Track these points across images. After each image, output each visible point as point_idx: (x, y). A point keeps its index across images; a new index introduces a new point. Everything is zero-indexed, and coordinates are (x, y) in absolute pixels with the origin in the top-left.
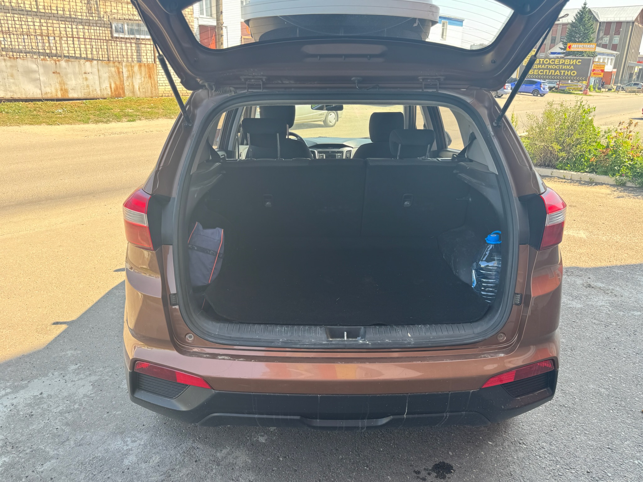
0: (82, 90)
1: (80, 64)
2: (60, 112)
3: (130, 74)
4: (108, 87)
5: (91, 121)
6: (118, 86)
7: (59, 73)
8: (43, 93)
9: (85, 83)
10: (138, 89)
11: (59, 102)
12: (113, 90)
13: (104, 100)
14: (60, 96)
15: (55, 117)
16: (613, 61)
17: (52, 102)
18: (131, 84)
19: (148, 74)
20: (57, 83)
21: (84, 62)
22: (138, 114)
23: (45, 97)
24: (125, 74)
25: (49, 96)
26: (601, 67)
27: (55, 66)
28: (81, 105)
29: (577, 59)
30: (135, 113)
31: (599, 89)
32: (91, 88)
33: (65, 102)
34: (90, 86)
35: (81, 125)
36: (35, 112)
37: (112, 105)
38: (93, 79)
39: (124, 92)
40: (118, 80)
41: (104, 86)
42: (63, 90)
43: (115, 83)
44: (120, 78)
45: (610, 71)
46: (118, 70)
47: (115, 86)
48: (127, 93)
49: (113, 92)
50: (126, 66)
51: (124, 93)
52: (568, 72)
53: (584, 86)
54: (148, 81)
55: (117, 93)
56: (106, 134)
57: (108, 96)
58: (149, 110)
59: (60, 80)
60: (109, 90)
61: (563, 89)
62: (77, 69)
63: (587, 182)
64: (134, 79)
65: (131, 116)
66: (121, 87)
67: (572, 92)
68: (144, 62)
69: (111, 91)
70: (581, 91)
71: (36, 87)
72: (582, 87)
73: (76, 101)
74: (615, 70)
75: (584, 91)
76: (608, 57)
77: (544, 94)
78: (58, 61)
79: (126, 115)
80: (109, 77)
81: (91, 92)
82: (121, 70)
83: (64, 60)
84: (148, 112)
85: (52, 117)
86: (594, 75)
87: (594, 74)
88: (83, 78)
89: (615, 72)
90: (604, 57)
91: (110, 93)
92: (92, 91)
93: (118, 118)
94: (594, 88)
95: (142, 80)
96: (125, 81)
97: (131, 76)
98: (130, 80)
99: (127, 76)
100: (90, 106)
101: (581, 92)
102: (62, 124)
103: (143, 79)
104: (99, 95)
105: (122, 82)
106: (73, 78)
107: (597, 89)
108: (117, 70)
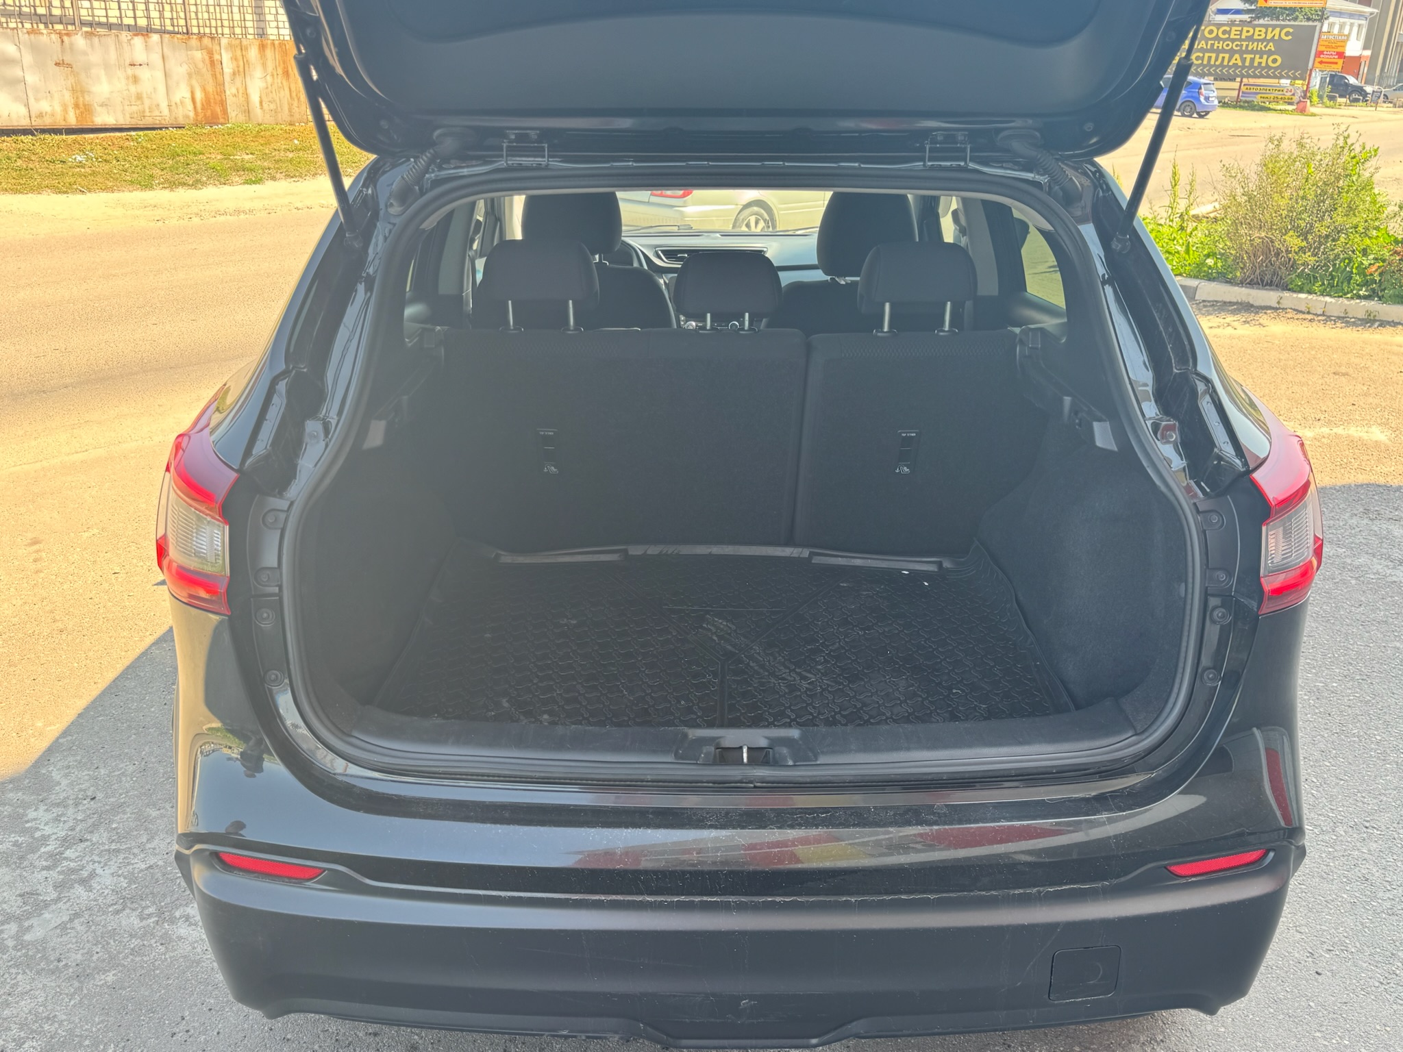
0: (126, 107)
1: (119, 43)
2: (80, 162)
3: (238, 67)
4: (187, 100)
5: (159, 184)
6: (212, 96)
7: (69, 66)
8: (33, 115)
9: (133, 89)
10: (258, 104)
11: (74, 137)
12: (199, 105)
13: (180, 131)
14: (72, 121)
15: (70, 174)
16: (1364, 31)
17: (56, 137)
18: (241, 92)
19: (282, 66)
20: (65, 91)
21: (129, 38)
22: (266, 164)
23: (37, 123)
24: (228, 67)
25: (47, 122)
26: (1337, 47)
27: (59, 49)
28: (127, 143)
29: (1282, 27)
30: (259, 162)
31: (1332, 98)
32: (147, 102)
33: (87, 136)
34: (145, 96)
35: (135, 192)
36: (19, 162)
37: (202, 143)
38: (151, 79)
39: (225, 112)
40: (211, 81)
41: (177, 97)
42: (81, 106)
43: (204, 90)
44: (214, 76)
45: (1357, 54)
46: (210, 58)
47: (203, 94)
48: (232, 113)
49: (200, 110)
50: (230, 46)
51: (224, 114)
52: (1261, 58)
53: (1298, 91)
54: (282, 83)
55: (209, 113)
56: (203, 214)
57: (187, 121)
58: (291, 155)
59: (73, 81)
60: (190, 106)
61: (1248, 99)
62: (113, 55)
63: (1359, 319)
64: (248, 79)
65: (251, 170)
66: (218, 98)
67: (1271, 106)
68: (272, 37)
69: (195, 108)
70: (1290, 104)
71: (17, 99)
72: (1294, 95)
73: (112, 134)
74: (1368, 53)
75: (1297, 103)
76: (1352, 21)
77: (1207, 113)
78: (68, 35)
79: (241, 169)
80: (190, 75)
81: (147, 110)
82: (216, 57)
83: (80, 33)
84: (291, 161)
85: (63, 174)
86: (1319, 65)
87: (1321, 62)
88: (128, 78)
89: (1367, 57)
90: (1342, 20)
91: (192, 114)
92: (150, 108)
93: (220, 176)
94: (1320, 97)
95: (266, 82)
96: (226, 84)
97: (242, 71)
98: (238, 80)
99: (231, 71)
100: (149, 146)
101: (1290, 108)
102: (90, 191)
103: (269, 78)
104: (167, 118)
105: (220, 86)
106: (104, 78)
107: (1326, 100)
108: (207, 58)
